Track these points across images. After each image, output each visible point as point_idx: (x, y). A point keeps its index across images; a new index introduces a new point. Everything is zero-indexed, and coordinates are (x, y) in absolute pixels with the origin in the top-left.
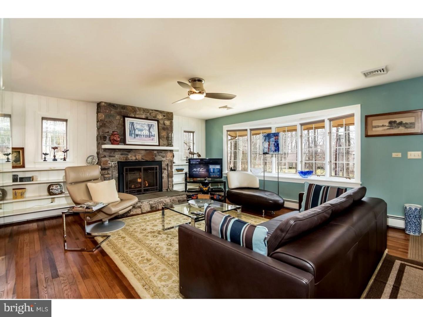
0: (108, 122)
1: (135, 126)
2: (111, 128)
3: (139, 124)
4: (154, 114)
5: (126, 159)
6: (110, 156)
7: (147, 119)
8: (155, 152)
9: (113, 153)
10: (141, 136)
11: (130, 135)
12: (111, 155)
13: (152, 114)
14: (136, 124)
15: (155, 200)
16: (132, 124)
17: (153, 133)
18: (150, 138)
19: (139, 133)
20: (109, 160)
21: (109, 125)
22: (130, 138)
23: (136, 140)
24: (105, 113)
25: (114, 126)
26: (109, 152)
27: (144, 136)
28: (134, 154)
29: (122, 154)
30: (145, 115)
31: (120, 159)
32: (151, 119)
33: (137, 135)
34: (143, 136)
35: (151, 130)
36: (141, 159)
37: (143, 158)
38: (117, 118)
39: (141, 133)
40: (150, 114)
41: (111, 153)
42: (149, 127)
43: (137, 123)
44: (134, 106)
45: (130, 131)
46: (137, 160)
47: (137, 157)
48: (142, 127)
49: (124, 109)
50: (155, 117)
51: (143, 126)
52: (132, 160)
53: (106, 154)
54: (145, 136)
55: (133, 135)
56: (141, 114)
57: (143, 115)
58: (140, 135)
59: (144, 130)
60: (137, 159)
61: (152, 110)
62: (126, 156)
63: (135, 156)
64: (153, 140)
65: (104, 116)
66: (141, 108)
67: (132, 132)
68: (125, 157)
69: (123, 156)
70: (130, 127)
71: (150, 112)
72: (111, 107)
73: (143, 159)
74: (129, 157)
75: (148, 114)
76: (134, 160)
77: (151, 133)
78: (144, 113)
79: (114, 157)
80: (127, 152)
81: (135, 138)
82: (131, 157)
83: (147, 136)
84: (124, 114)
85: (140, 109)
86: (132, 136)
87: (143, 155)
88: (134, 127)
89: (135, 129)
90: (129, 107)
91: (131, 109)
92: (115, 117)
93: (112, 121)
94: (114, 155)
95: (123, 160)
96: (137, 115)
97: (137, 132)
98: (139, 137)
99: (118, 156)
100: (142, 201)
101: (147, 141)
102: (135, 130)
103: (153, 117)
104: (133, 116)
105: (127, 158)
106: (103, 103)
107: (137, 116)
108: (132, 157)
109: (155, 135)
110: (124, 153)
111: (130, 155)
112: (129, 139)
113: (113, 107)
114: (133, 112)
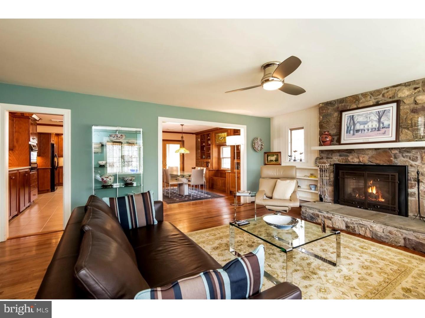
0: (325, 122)
1: (355, 120)
2: (328, 128)
3: (362, 115)
4: (390, 93)
5: (346, 162)
6: (327, 158)
7: (377, 104)
8: (394, 152)
9: (330, 155)
10: (364, 131)
11: (347, 132)
12: (329, 157)
13: (386, 95)
14: (357, 117)
15: (352, 219)
16: (352, 117)
17: (386, 123)
18: (379, 132)
19: (362, 127)
20: (326, 162)
21: (327, 126)
22: (346, 136)
23: (355, 137)
24: (323, 114)
25: (331, 125)
26: (327, 153)
27: (368, 130)
28: (356, 155)
29: (340, 156)
30: (375, 99)
31: (338, 161)
32: (385, 102)
33: (358, 131)
34: (366, 131)
35: (382, 120)
36: (367, 162)
37: (371, 160)
38: (334, 116)
39: (364, 127)
40: (383, 96)
41: (328, 154)
42: (379, 116)
43: (358, 115)
44: (355, 94)
45: (348, 128)
46: (361, 163)
47: (361, 159)
48: (367, 118)
49: (343, 102)
50: (393, 97)
51: (369, 116)
52: (353, 162)
53: (324, 155)
54: (370, 130)
55: (352, 132)
56: (367, 101)
57: (370, 101)
58: (362, 130)
59: (370, 122)
60: (361, 161)
61: (387, 88)
62: (346, 157)
63: (358, 158)
64: (384, 133)
65: (321, 117)
66: (367, 92)
67: (351, 128)
68: (344, 158)
69: (342, 158)
70: (349, 122)
71: (383, 92)
72: (329, 106)
73: (371, 162)
74: (349, 158)
75: (381, 96)
76: (356, 163)
77: (383, 124)
78: (372, 97)
79: (332, 158)
80: (347, 153)
81: (353, 134)
82: (352, 159)
83: (373, 130)
84: (343, 108)
85: (364, 95)
86: (350, 133)
87: (370, 156)
88: (354, 122)
89: (356, 123)
90: (349, 97)
91: (352, 99)
92: (332, 116)
93: (330, 121)
94: (331, 157)
95: (343, 162)
96: (361, 104)
97: (358, 127)
98: (360, 132)
99: (336, 158)
100: (334, 213)
101: (373, 136)
102: (354, 124)
103: (390, 98)
104: (355, 107)
105: (347, 160)
106: (321, 105)
107: (361, 106)
108: (354, 160)
109: (389, 125)
110: (343, 154)
111: (350, 156)
112: (345, 138)
113: (330, 105)
114: (355, 102)
